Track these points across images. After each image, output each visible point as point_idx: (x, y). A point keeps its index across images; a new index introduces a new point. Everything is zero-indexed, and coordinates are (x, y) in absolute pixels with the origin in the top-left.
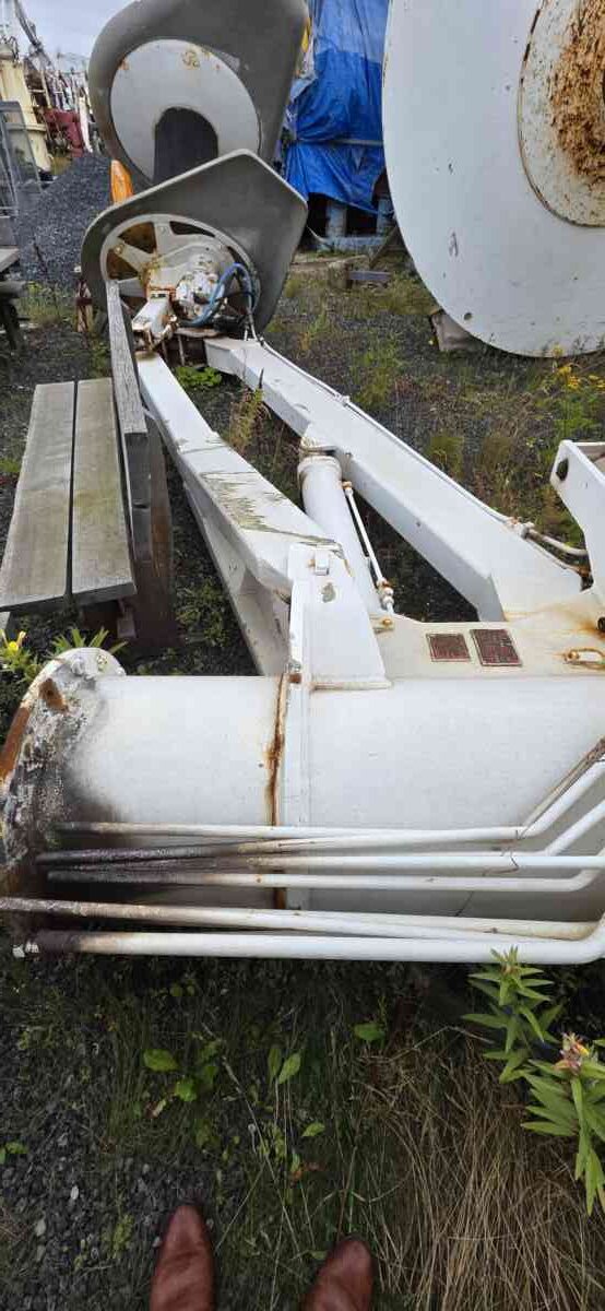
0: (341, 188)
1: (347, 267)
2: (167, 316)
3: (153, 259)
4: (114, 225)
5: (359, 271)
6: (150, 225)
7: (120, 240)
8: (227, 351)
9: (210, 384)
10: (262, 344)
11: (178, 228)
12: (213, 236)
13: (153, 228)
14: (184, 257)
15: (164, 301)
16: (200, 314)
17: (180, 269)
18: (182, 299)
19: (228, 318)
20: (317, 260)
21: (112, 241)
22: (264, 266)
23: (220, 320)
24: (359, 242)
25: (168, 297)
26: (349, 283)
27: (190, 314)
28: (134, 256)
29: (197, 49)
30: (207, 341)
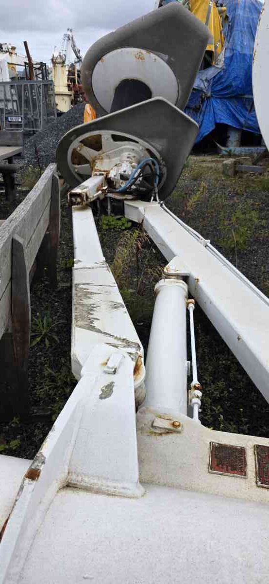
0: (237, 120)
1: (235, 163)
2: (102, 185)
3: (99, 154)
4: (78, 136)
5: (243, 166)
6: (100, 136)
7: (80, 144)
8: (137, 208)
9: (123, 228)
10: (161, 205)
11: (116, 138)
12: (137, 142)
13: (101, 137)
14: (119, 153)
15: (101, 177)
16: (123, 186)
17: (116, 160)
18: (113, 176)
19: (141, 189)
20: (218, 159)
21: (76, 144)
22: (170, 160)
23: (135, 190)
24: (249, 150)
25: (105, 176)
26: (236, 173)
27: (117, 186)
28: (88, 152)
29: (144, 52)
30: (126, 202)
